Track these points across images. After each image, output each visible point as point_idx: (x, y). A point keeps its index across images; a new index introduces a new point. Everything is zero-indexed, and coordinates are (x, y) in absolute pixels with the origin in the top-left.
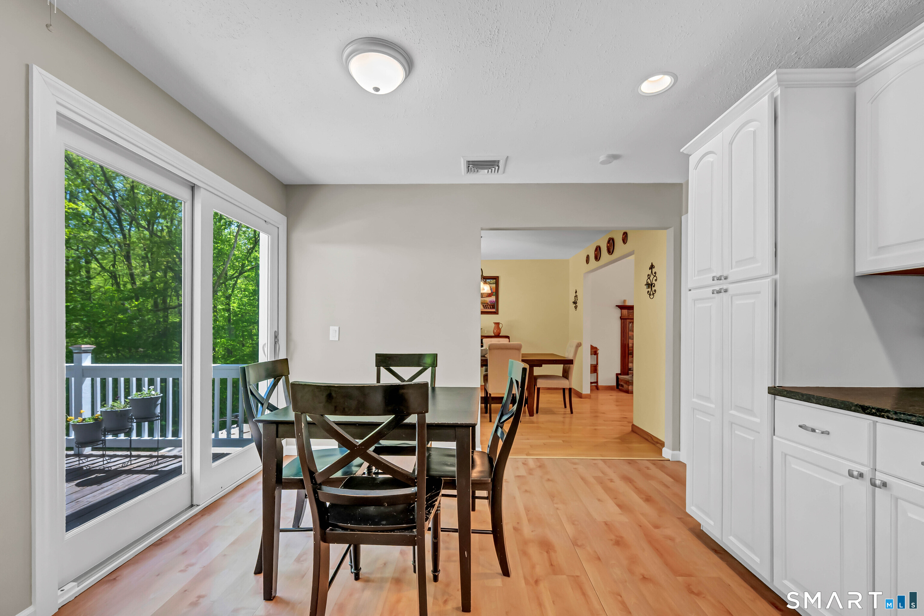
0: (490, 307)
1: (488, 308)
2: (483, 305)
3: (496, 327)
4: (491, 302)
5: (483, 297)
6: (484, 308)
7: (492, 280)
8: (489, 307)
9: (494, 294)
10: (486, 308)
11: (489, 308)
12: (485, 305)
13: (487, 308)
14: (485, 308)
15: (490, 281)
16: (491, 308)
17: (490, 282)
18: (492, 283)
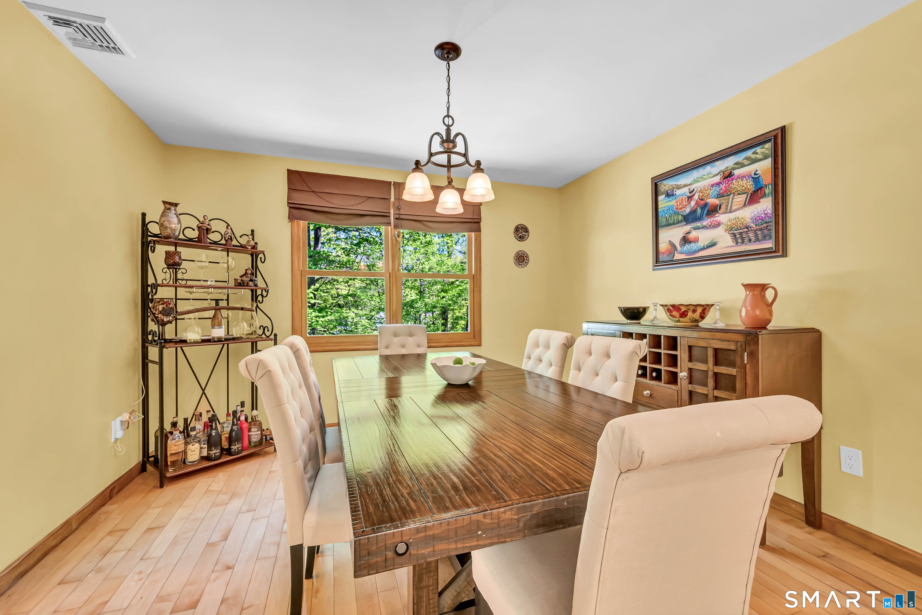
0: (756, 235)
1: (750, 240)
2: (734, 235)
3: (749, 297)
4: (755, 220)
5: (734, 208)
6: (737, 243)
7: (759, 150)
8: (751, 235)
9: (768, 190)
10: (743, 242)
11: (753, 239)
12: (741, 234)
13: (746, 240)
14: (739, 241)
15: (755, 153)
16: (757, 240)
17: (753, 156)
18: (759, 156)
